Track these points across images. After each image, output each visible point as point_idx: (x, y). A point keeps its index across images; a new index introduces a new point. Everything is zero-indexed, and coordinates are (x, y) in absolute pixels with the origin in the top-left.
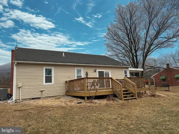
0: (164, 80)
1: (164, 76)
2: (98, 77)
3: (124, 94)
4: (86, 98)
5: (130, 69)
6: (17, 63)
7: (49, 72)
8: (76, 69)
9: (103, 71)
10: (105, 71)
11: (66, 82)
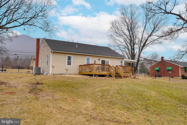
0: (158, 71)
1: (159, 68)
2: (101, 64)
3: (115, 75)
4: (94, 75)
5: (125, 60)
6: (53, 52)
7: (69, 58)
8: (86, 57)
9: (105, 60)
10: (106, 60)
11: (80, 66)
